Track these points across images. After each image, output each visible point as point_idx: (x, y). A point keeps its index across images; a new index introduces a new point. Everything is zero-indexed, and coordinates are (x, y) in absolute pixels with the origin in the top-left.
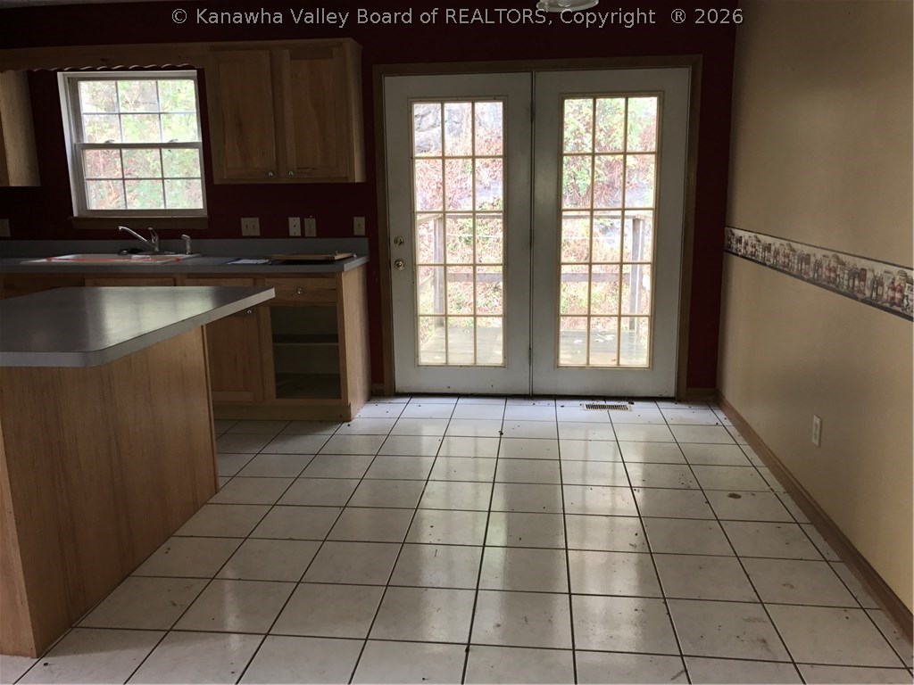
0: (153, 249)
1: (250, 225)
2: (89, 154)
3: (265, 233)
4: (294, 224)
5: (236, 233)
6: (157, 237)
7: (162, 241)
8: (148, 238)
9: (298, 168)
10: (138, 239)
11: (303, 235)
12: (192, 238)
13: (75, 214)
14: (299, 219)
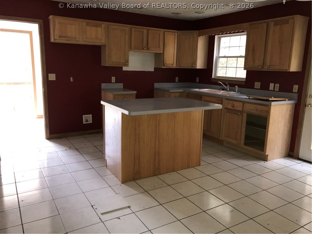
0: (227, 90)
1: (257, 85)
2: (221, 59)
3: (262, 88)
4: (272, 86)
5: (252, 87)
6: (229, 86)
7: (230, 87)
8: (226, 86)
9: (269, 65)
10: (222, 85)
11: (274, 90)
12: (238, 87)
13: (213, 77)
14: (273, 84)
